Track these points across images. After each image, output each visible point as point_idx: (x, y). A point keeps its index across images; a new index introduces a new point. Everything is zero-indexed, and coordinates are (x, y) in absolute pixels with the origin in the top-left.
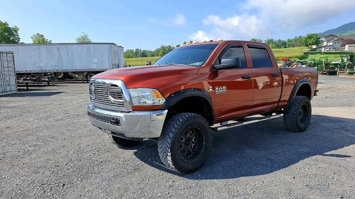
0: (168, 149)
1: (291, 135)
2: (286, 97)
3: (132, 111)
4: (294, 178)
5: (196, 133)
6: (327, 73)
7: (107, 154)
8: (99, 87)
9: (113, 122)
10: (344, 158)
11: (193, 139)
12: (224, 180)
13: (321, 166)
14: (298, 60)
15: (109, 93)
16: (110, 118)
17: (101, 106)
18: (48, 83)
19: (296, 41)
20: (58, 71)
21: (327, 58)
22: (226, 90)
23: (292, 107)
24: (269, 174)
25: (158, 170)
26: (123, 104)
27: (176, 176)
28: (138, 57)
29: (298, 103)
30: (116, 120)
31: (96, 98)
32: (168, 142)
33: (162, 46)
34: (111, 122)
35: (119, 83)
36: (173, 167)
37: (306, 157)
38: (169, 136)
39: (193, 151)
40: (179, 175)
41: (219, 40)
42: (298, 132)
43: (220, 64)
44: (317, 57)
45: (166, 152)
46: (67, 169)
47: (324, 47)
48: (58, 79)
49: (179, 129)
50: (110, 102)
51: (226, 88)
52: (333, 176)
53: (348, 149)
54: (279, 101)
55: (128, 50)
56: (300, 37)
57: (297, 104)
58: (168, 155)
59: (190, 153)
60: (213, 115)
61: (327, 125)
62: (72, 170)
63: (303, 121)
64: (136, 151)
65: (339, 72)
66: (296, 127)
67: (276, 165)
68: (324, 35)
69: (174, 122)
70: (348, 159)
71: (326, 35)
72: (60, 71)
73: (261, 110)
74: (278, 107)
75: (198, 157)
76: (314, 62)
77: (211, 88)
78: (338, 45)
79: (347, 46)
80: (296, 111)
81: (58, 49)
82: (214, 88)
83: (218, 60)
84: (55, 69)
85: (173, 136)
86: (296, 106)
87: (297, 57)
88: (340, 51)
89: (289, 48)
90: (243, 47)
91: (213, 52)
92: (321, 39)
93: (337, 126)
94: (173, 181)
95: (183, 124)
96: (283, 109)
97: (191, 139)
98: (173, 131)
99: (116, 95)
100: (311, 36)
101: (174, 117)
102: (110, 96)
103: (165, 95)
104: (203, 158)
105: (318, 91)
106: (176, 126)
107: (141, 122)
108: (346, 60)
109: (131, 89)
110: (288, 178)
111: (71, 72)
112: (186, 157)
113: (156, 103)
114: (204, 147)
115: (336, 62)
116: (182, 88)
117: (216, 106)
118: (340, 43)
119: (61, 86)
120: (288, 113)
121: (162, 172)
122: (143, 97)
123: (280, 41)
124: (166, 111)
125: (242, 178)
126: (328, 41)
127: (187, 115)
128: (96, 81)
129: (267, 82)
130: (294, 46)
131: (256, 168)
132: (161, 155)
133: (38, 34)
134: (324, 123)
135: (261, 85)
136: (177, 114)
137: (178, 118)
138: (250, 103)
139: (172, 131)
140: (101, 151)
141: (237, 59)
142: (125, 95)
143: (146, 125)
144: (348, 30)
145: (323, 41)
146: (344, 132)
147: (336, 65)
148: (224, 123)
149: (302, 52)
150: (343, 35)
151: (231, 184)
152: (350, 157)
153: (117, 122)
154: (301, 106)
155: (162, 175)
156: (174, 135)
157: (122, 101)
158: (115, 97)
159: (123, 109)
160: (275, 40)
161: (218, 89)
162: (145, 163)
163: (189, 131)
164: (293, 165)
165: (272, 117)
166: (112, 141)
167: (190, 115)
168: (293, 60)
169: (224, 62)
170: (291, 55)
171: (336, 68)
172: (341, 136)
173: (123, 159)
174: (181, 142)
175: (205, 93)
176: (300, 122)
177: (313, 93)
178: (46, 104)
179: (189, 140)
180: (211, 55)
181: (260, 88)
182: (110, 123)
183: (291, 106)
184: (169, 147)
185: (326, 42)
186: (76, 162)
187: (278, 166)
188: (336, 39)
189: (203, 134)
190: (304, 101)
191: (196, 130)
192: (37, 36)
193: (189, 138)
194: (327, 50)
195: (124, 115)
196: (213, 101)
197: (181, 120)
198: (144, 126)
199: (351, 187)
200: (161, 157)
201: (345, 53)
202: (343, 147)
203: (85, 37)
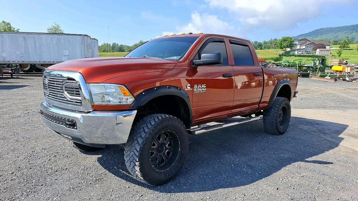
0: (136, 158)
1: (271, 138)
2: (267, 98)
3: (93, 111)
4: (278, 189)
5: (171, 137)
6: (300, 75)
7: (66, 160)
8: (54, 81)
9: (68, 125)
10: (325, 165)
11: (167, 145)
12: (201, 193)
13: (304, 174)
14: (273, 62)
15: (64, 88)
16: (65, 118)
17: (56, 103)
18: (12, 76)
19: (271, 44)
20: (24, 63)
21: (300, 60)
22: (205, 89)
23: (272, 109)
24: (250, 185)
25: (124, 181)
26: (81, 103)
27: (145, 189)
28: (115, 51)
29: (278, 104)
30: (72, 122)
31: (50, 93)
32: (136, 149)
33: (140, 41)
34: (66, 124)
35: (77, 76)
36: (142, 178)
37: (288, 164)
38: (138, 141)
39: (167, 158)
40: (148, 187)
41: (199, 32)
42: (277, 135)
43: (199, 59)
44: (292, 59)
45: (134, 161)
46: (11, 180)
47: (298, 50)
48: (24, 71)
49: (150, 134)
50: (65, 99)
51: (205, 86)
52: (318, 186)
53: (328, 154)
54: (260, 102)
55: (104, 44)
56: (275, 39)
57: (278, 106)
58: (135, 165)
59: (163, 161)
60: (191, 117)
61: (305, 127)
62: (17, 181)
63: (282, 123)
64: (100, 156)
65: (311, 75)
66: (276, 129)
67: (257, 174)
68: (296, 39)
69: (144, 125)
70: (331, 166)
71: (300, 39)
72: (25, 62)
73: (242, 111)
74: (259, 108)
75: (172, 166)
76: (288, 64)
77: (189, 86)
78: (310, 49)
79: (318, 50)
80: (276, 113)
81: (24, 38)
82: (192, 87)
83: (197, 55)
84: (20, 60)
85: (143, 143)
86: (277, 107)
87: (272, 59)
88: (312, 54)
89: (264, 50)
90: (224, 42)
91: (193, 45)
92: (294, 43)
93: (315, 129)
94: (140, 196)
95: (155, 127)
96: (262, 111)
97: (165, 144)
98: (143, 136)
99: (73, 91)
100: (285, 39)
101: (145, 118)
102: (65, 92)
103: (134, 93)
104: (178, 166)
105: (297, 92)
106: (146, 130)
107: (104, 123)
108: (317, 63)
109: (91, 84)
110: (271, 190)
111: (39, 64)
112: (158, 166)
113: (123, 102)
114: (179, 153)
115: (308, 65)
116: (158, 84)
117: (194, 106)
118: (313, 47)
119: (26, 79)
120: (268, 115)
121: (128, 184)
122: (108, 94)
123: (256, 42)
124: (135, 112)
125: (221, 190)
126: (301, 45)
127: (161, 116)
128: (51, 73)
129: (245, 82)
130: (269, 48)
131: (236, 177)
132: (127, 164)
133: (4, 22)
134: (303, 126)
135: (239, 85)
136: (148, 115)
137: (150, 120)
138: (231, 104)
139: (141, 136)
140: (58, 156)
141: (219, 55)
142: (84, 91)
143: (111, 128)
144: (319, 35)
145: (296, 45)
146: (322, 135)
147: (308, 67)
148: (202, 126)
149: (277, 54)
150: (314, 39)
151: (208, 197)
152: (332, 163)
153: (73, 124)
154: (281, 108)
155: (129, 187)
156: (143, 141)
157: (80, 98)
158: (73, 94)
159: (81, 109)
160: (252, 42)
161: (197, 87)
162: (110, 171)
163: (163, 135)
164: (275, 174)
165: (252, 120)
166: (73, 144)
167: (163, 116)
168: (268, 61)
169: (204, 58)
170: (267, 57)
171: (308, 71)
172: (320, 139)
173: (83, 167)
174: (153, 148)
175: (182, 91)
176: (280, 125)
177: (292, 94)
178: (5, 98)
179: (161, 146)
180: (190, 48)
181: (239, 88)
182: (64, 125)
183: (272, 107)
184: (137, 155)
185: (299, 45)
186: (26, 170)
187: (260, 174)
188: (308, 43)
189: (179, 139)
190: (284, 103)
191: (171, 134)
192: (3, 24)
193: (162, 143)
194: (300, 53)
195: (82, 116)
196: (191, 100)
197: (153, 123)
198: (108, 129)
199: (338, 199)
200: (128, 167)
201: (317, 56)
202: (324, 152)
203: (57, 28)
